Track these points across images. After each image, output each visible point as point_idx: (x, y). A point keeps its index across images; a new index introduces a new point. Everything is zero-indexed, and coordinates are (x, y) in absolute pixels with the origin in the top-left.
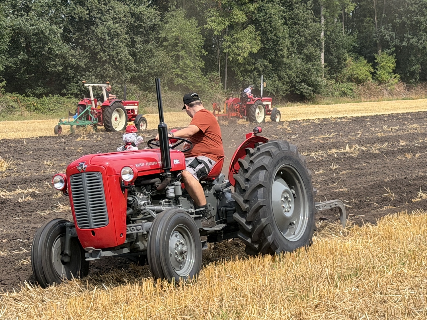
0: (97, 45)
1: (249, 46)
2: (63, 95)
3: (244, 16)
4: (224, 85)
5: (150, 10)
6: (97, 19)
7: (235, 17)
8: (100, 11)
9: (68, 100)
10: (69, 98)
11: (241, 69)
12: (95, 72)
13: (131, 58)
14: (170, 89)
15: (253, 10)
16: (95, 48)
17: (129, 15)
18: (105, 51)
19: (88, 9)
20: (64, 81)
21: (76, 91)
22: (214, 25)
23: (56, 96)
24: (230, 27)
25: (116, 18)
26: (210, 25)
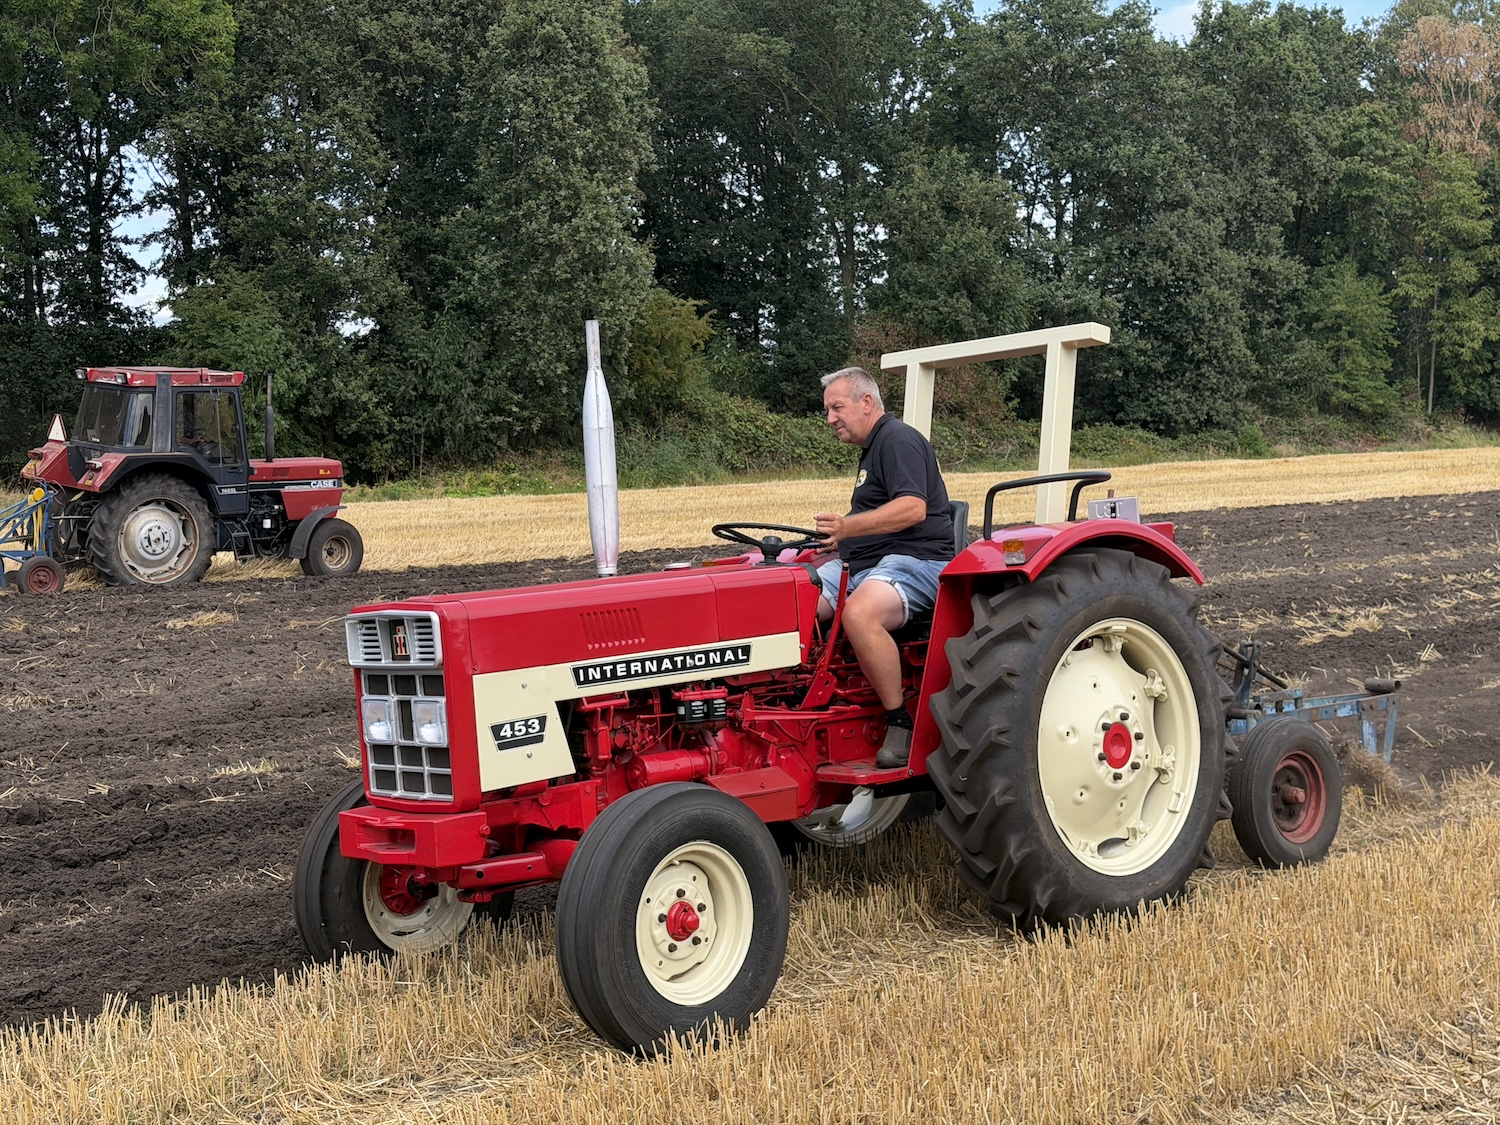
0: (1186, 331)
1: (1482, 329)
2: (1120, 423)
3: (1474, 271)
4: (1427, 403)
5: (1289, 262)
6: (1189, 283)
7: (1456, 273)
8: (1193, 266)
9: (1130, 433)
10: (1132, 428)
11: (1465, 371)
12: (1182, 382)
13: (1249, 353)
14: (1322, 410)
15: (1491, 258)
16: (1182, 336)
17: (1249, 273)
18: (1201, 341)
19: (1172, 264)
20: (1122, 397)
21: (1143, 415)
22: (1411, 289)
23: (1106, 426)
24: (1445, 292)
25: (1222, 279)
26: (1405, 288)
